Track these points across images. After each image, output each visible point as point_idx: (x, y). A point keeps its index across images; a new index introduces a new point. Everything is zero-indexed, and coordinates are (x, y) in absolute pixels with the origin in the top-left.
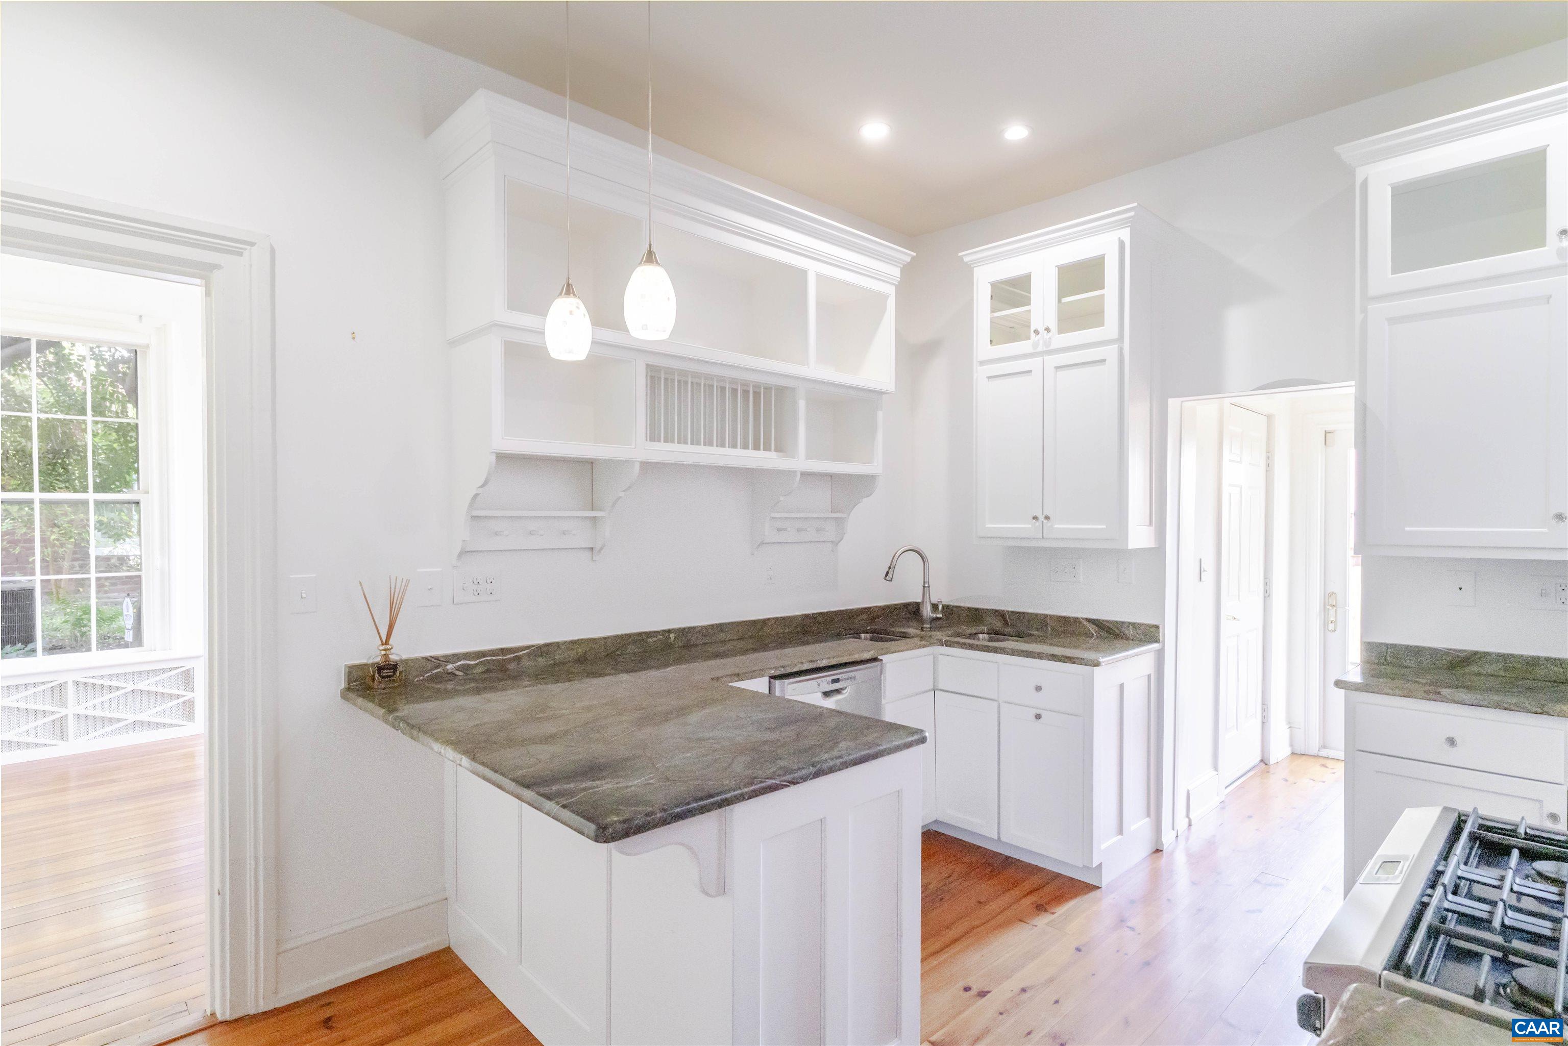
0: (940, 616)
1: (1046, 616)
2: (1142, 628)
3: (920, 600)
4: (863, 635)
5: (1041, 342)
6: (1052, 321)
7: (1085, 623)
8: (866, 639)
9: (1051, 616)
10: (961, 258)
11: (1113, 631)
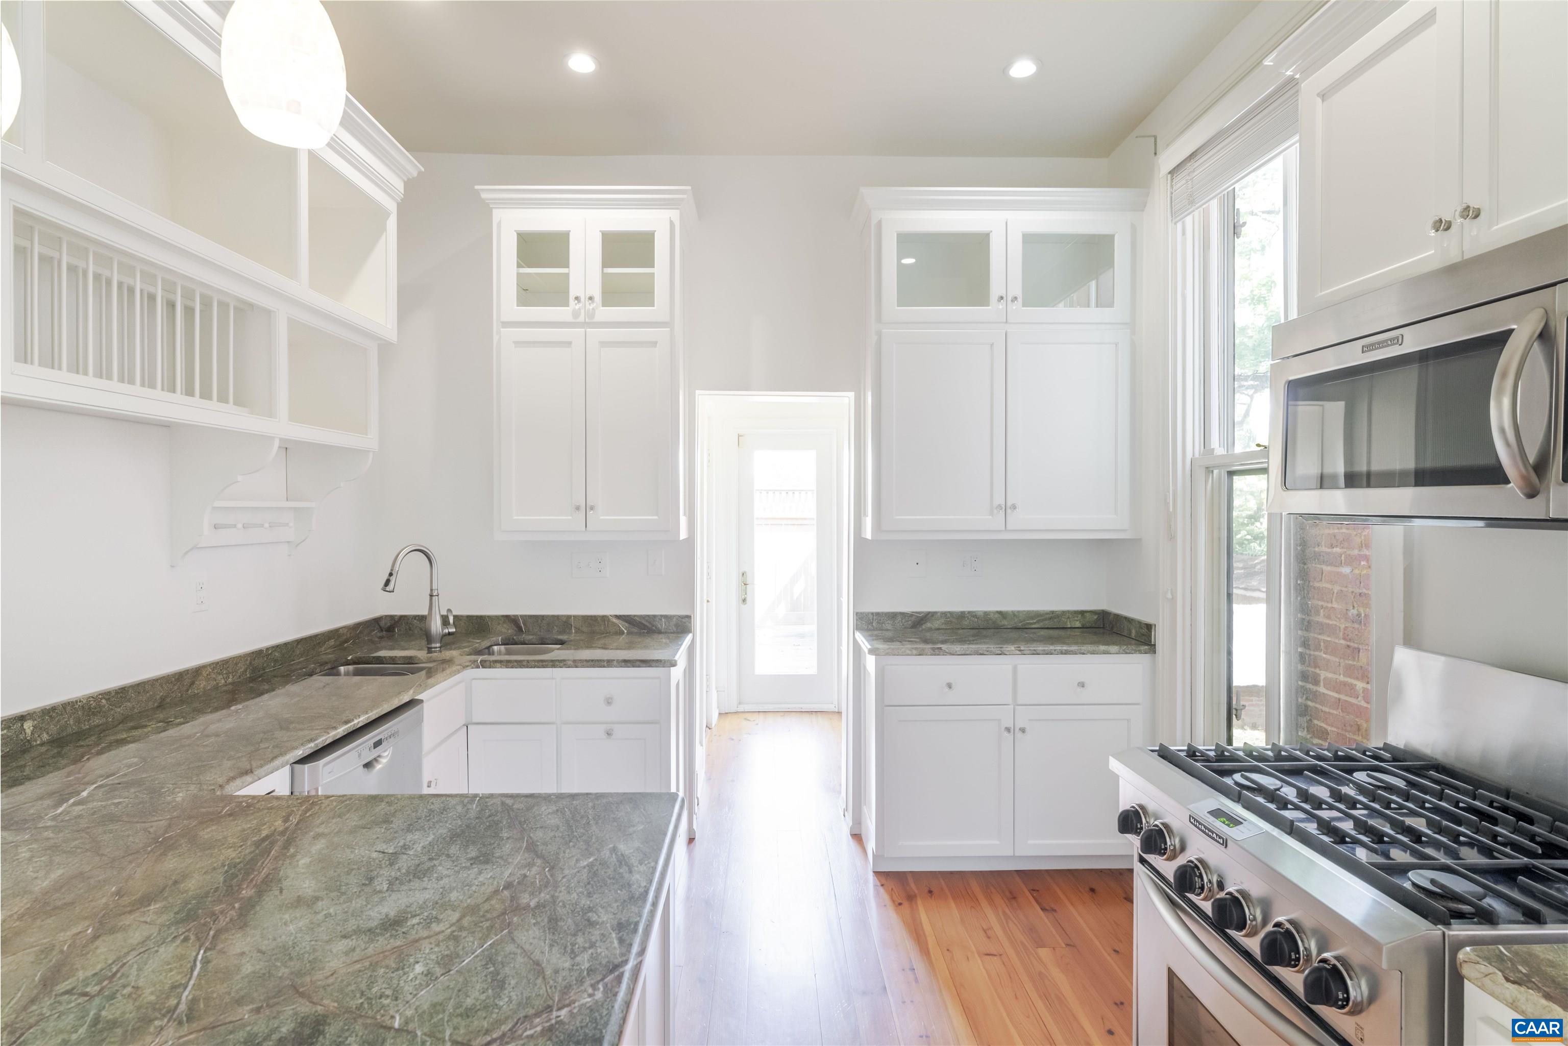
0: (453, 630)
1: (569, 617)
2: (674, 620)
3: (425, 613)
4: (342, 669)
5: (583, 311)
6: (596, 290)
7: (614, 620)
8: (347, 674)
9: (575, 616)
10: (477, 193)
11: (644, 625)
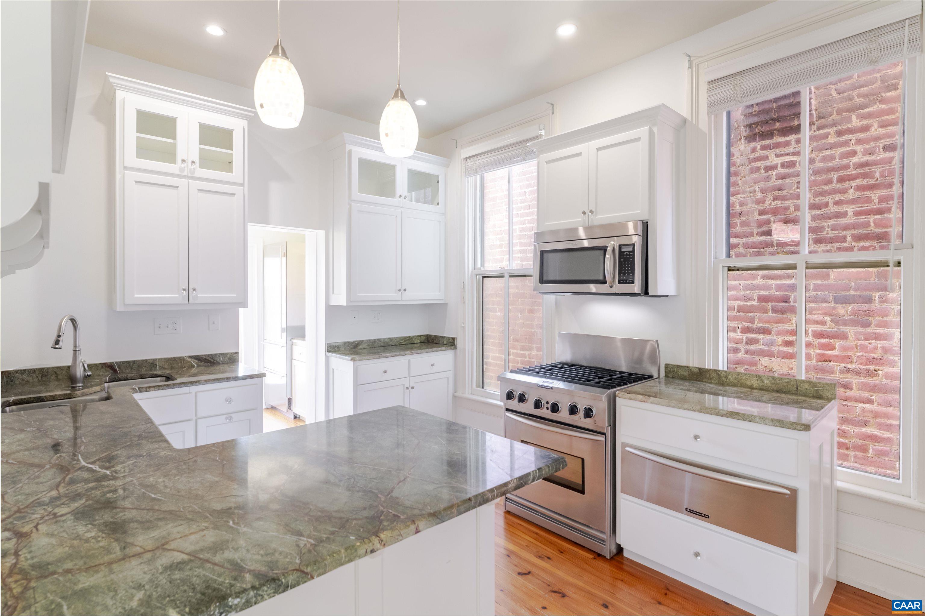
0: (90, 374)
2: (228, 355)
5: (186, 169)
6: (195, 156)
7: (188, 359)
9: (159, 359)
10: (107, 77)
11: (209, 360)
